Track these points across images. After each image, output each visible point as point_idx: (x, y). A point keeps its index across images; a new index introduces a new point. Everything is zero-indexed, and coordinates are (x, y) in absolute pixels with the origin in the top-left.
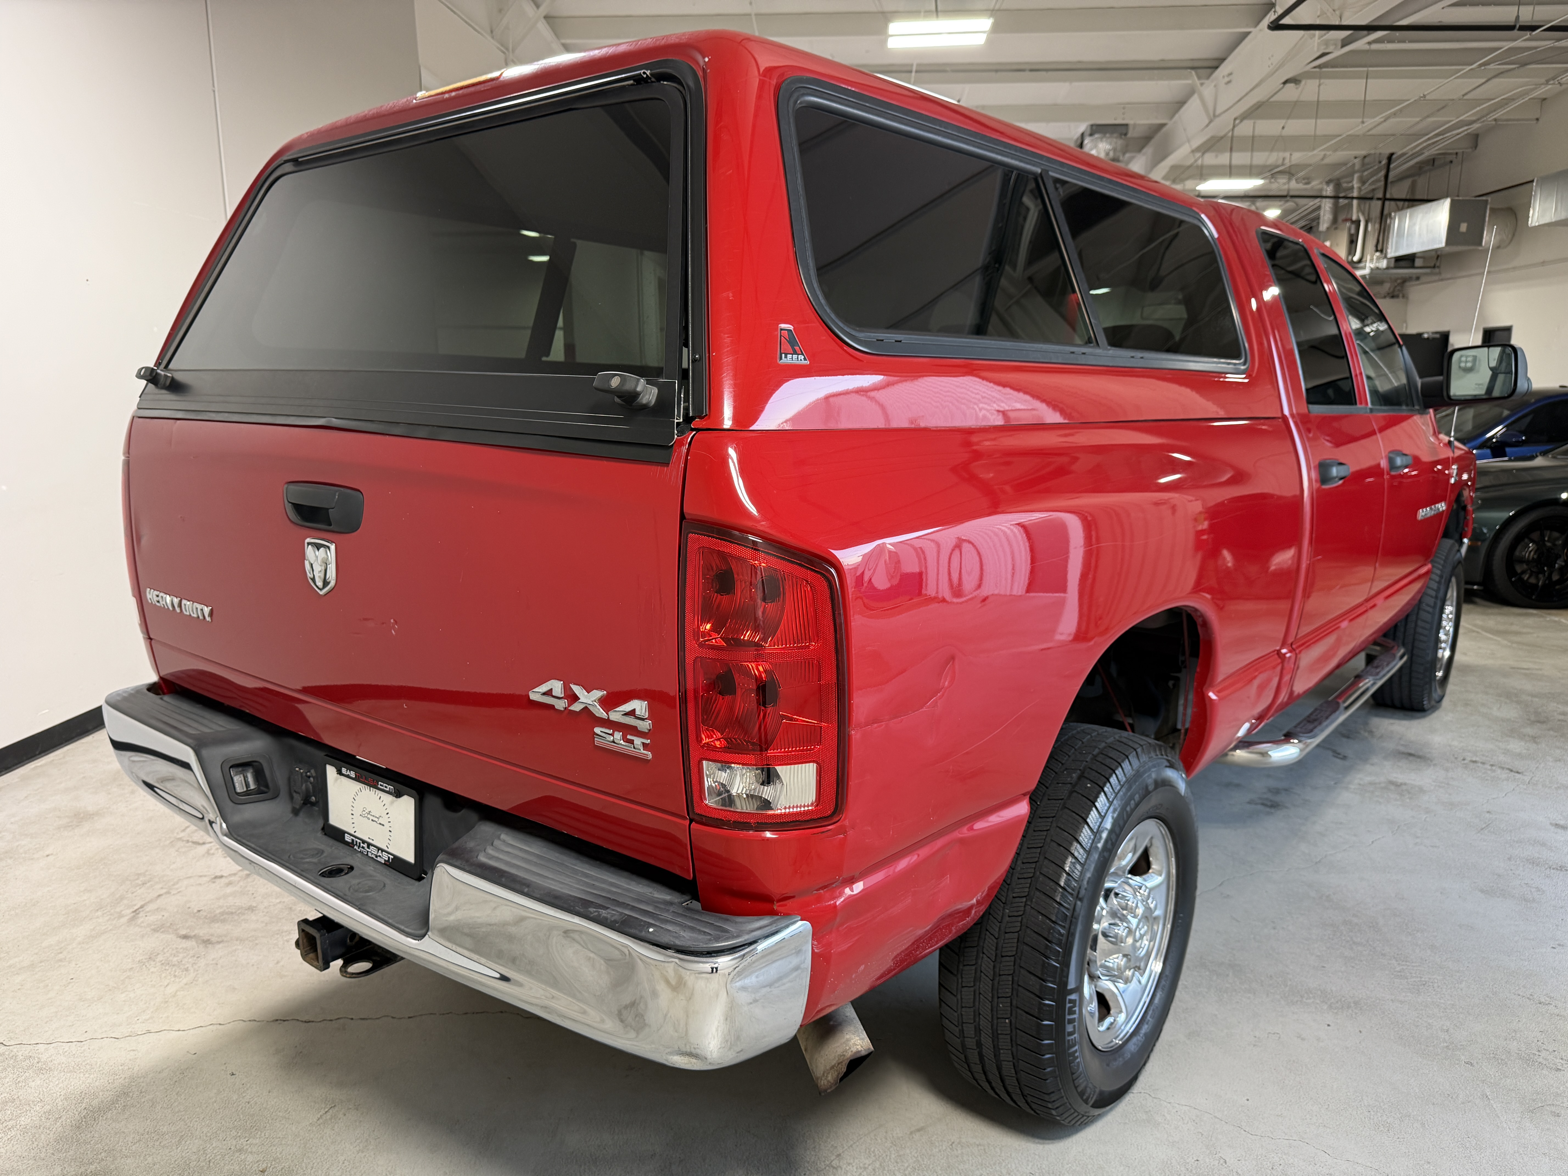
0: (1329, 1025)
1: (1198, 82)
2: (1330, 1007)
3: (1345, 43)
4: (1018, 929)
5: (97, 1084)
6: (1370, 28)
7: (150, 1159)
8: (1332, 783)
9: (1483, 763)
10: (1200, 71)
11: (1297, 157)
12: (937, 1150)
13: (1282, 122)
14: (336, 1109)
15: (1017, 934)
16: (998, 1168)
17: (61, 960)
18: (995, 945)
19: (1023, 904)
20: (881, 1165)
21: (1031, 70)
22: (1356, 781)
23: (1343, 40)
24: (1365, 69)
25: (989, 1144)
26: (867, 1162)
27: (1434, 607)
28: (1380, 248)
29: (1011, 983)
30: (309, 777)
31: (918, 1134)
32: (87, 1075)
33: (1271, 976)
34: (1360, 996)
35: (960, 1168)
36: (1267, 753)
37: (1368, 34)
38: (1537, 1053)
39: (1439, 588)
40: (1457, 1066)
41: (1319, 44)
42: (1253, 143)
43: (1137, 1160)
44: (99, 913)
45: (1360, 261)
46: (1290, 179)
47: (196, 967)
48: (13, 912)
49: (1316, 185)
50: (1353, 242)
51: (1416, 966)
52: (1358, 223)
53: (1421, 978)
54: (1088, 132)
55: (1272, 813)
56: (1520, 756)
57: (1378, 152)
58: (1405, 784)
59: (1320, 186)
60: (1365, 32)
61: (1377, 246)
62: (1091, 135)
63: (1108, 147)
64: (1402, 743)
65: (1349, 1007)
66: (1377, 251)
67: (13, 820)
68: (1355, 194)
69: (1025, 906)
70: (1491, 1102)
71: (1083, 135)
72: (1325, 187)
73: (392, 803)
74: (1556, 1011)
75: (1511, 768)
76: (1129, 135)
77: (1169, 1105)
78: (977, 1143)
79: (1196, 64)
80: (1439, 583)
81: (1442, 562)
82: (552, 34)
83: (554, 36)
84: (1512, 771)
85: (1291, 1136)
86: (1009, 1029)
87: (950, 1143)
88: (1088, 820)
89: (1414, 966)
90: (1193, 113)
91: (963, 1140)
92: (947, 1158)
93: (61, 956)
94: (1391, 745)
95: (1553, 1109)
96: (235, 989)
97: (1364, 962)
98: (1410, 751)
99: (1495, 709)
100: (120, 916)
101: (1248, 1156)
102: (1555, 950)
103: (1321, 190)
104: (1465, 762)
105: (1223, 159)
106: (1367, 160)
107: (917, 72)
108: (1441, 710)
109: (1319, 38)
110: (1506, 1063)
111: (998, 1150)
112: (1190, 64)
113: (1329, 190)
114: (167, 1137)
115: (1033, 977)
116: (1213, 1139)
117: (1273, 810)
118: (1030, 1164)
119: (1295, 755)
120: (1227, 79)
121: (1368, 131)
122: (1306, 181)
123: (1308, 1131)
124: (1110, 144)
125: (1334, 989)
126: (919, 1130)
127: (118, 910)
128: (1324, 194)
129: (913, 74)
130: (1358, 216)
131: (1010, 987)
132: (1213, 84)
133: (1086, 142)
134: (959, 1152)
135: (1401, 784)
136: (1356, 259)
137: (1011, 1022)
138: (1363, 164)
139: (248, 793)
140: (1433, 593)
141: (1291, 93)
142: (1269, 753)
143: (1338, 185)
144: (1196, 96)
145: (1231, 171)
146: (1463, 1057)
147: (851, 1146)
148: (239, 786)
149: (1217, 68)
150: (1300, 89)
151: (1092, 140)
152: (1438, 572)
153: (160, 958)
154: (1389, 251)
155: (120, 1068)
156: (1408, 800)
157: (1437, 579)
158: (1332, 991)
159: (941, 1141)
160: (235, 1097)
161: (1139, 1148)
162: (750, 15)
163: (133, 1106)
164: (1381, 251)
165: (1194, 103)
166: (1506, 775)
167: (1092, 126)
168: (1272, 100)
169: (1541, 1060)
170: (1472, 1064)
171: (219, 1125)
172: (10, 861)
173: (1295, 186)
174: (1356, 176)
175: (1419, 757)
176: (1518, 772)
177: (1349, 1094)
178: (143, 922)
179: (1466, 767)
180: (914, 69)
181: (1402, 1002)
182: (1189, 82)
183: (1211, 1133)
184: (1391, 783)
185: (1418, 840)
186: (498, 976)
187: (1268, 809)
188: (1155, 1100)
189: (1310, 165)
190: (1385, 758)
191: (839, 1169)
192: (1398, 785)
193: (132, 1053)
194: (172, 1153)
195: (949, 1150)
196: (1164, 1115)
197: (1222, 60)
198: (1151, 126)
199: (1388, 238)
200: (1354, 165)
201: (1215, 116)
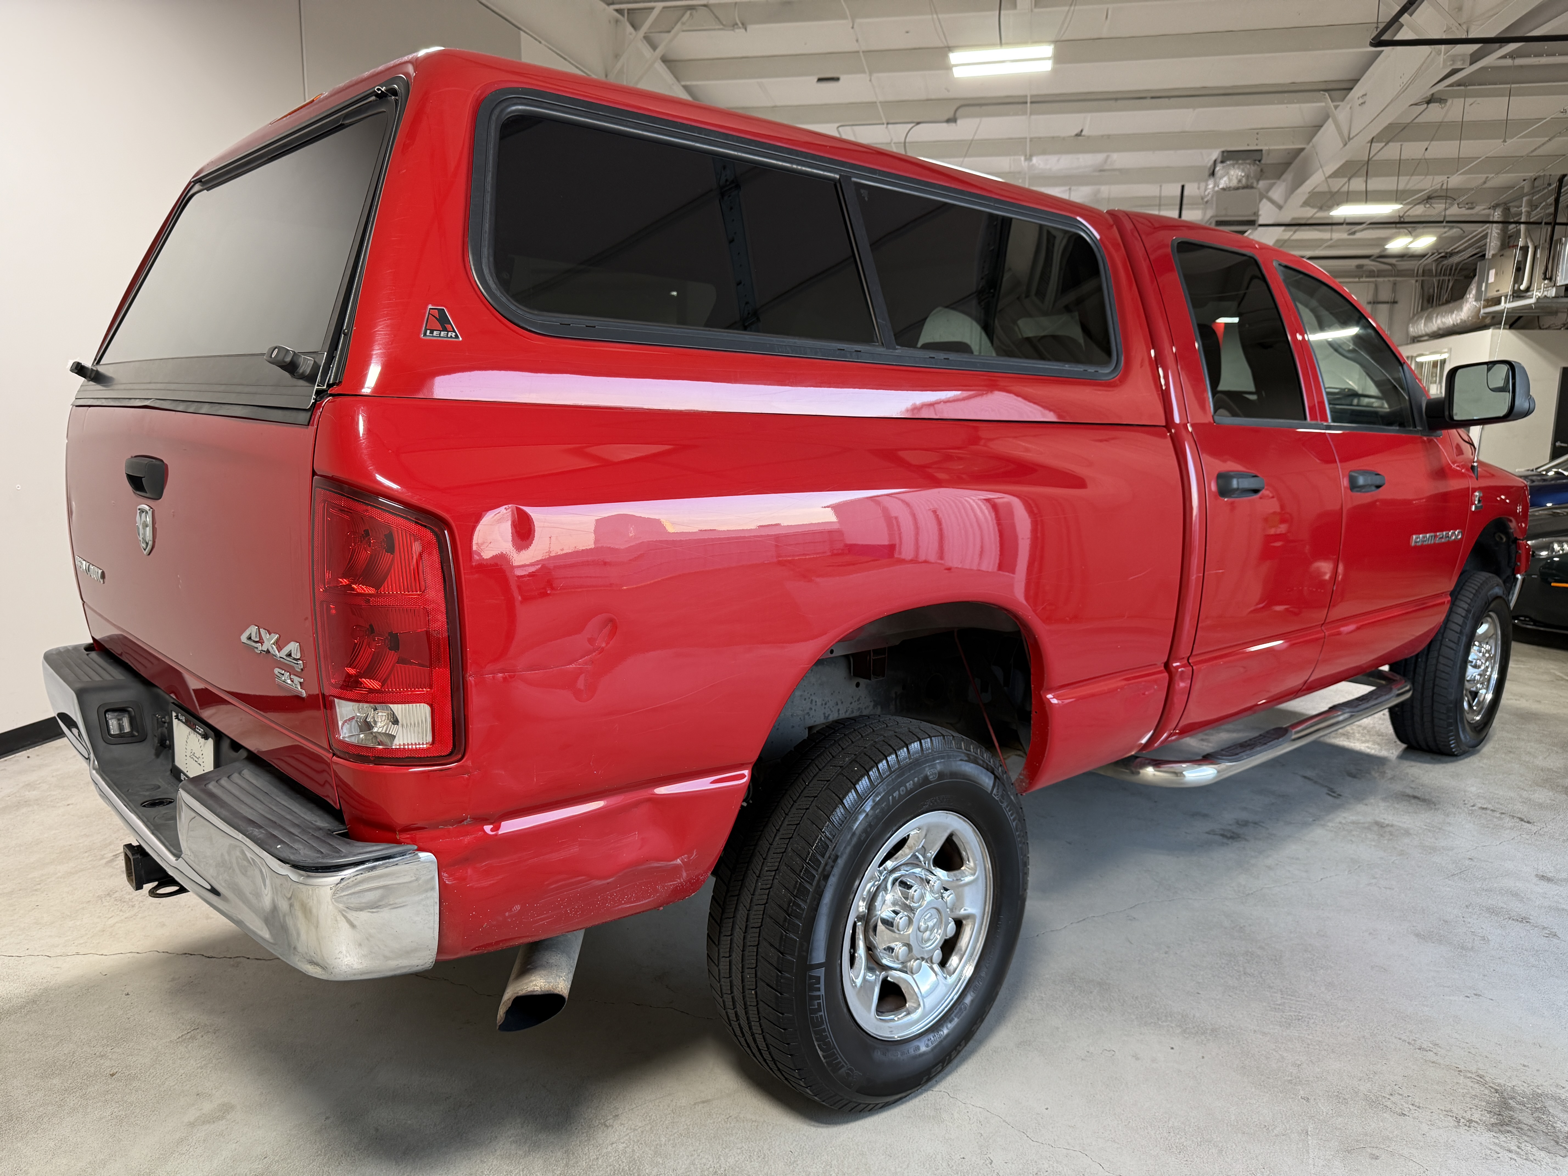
0: (1172, 1048)
1: (1332, 105)
2: (1184, 1031)
3: (1474, 58)
4: (765, 901)
5: (16, 991)
6: (1501, 40)
7: (27, 1056)
8: (1311, 820)
9: (1493, 811)
10: (1332, 93)
11: (1455, 181)
12: (711, 1121)
13: (1425, 144)
14: (198, 1031)
15: (763, 906)
16: (761, 1144)
17: (36, 890)
18: (746, 917)
19: (771, 878)
20: (651, 1128)
21: (1152, 98)
22: (1338, 820)
23: (1472, 55)
24: (1509, 86)
25: (765, 1121)
26: (640, 1124)
27: (1458, 643)
28: (1549, 276)
29: (755, 954)
30: (165, 723)
31: (701, 1105)
32: (12, 984)
33: (1136, 998)
34: (1222, 1024)
35: (725, 1139)
36: (1181, 773)
37: (1500, 47)
38: (1388, 1096)
39: (1465, 623)
40: (1290, 1100)
41: (1444, 61)
42: (1399, 167)
43: (902, 1152)
44: (87, 854)
45: (1528, 289)
46: (1452, 205)
47: (141, 904)
48: (17, 849)
49: (1480, 210)
50: (1520, 270)
51: (1301, 1001)
52: (1525, 249)
53: (1300, 1012)
54: (1219, 160)
55: (1227, 844)
56: (1541, 806)
57: (1547, 173)
58: (1392, 826)
59: (1487, 211)
60: (1498, 45)
61: (1545, 273)
62: (1222, 162)
63: (1240, 173)
64: (1413, 786)
65: (1204, 1033)
66: (1545, 279)
67: (54, 774)
68: (1523, 220)
69: (773, 880)
70: (1309, 1138)
71: (1215, 161)
72: (1492, 212)
73: (205, 744)
74: (1435, 1058)
75: (1523, 817)
76: (1263, 162)
77: (963, 1105)
78: (754, 1119)
79: (1330, 87)
80: (1466, 617)
81: (1471, 596)
82: (672, 76)
83: (675, 80)
84: (1522, 820)
85: (1073, 1147)
86: (755, 1000)
87: (728, 1116)
88: (845, 801)
89: (1297, 1001)
90: (1328, 138)
91: (741, 1116)
92: (717, 1129)
93: (39, 887)
94: (1398, 787)
95: (1375, 1151)
96: (164, 925)
97: (1246, 993)
98: (1416, 794)
99: (1540, 758)
100: (102, 858)
101: (1018, 1159)
102: (1468, 999)
103: (1489, 215)
104: (1474, 808)
105: (1358, 184)
106: (1536, 184)
107: (1032, 103)
108: (1477, 755)
109: (1445, 55)
110: (1347, 1103)
111: (770, 1128)
112: (1323, 87)
113: (1497, 215)
114: (50, 1039)
115: (772, 949)
116: (991, 1141)
117: (1229, 842)
118: (795, 1143)
119: (1211, 777)
120: (1361, 101)
121: (1532, 151)
122: (1469, 205)
123: (1094, 1143)
124: (1243, 170)
125: (1197, 1015)
126: (703, 1102)
127: (102, 853)
128: (1491, 219)
129: (1029, 104)
130: (1527, 242)
131: (755, 958)
132: (1349, 106)
133: (1217, 169)
134: (732, 1125)
135: (1388, 825)
136: (1522, 287)
137: (756, 993)
138: (1533, 187)
139: (121, 735)
140: (1458, 629)
141: (1435, 113)
142: (1184, 773)
143: (1507, 210)
144: (1330, 120)
145: (1367, 197)
146: (1302, 1092)
147: (632, 1109)
148: (114, 728)
149: (1351, 89)
150: (1445, 109)
151: (1224, 167)
152: (1466, 606)
153: (117, 895)
154: (1558, 278)
155: (41, 981)
156: (1386, 842)
157: (1464, 613)
158: (1194, 1016)
159: (720, 1114)
160: (120, 1013)
161: (911, 1140)
162: (858, 52)
163: (35, 1012)
164: (1550, 279)
165: (1329, 128)
166: (1512, 824)
167: (1223, 152)
168: (1416, 121)
169: (1388, 1104)
170: (1308, 1100)
171: (96, 1034)
172: (36, 807)
173: (1454, 211)
174: (1525, 199)
175: (1424, 800)
176: (1529, 822)
177: (1157, 1114)
178: (117, 865)
179: (1471, 813)
180: (1029, 101)
181: (1264, 1034)
182: (1323, 104)
183: (991, 1135)
184: (1377, 823)
185: (1374, 881)
186: (209, 887)
187: (1225, 840)
188: (951, 1100)
189: (1473, 189)
190: (1384, 799)
191: (610, 1128)
192: (1381, 825)
193: (56, 970)
194: (47, 1053)
195: (723, 1122)
196: (952, 1114)
197: (1356, 81)
198: (1289, 151)
199: (1558, 264)
200: (1523, 188)
201: (1349, 139)
